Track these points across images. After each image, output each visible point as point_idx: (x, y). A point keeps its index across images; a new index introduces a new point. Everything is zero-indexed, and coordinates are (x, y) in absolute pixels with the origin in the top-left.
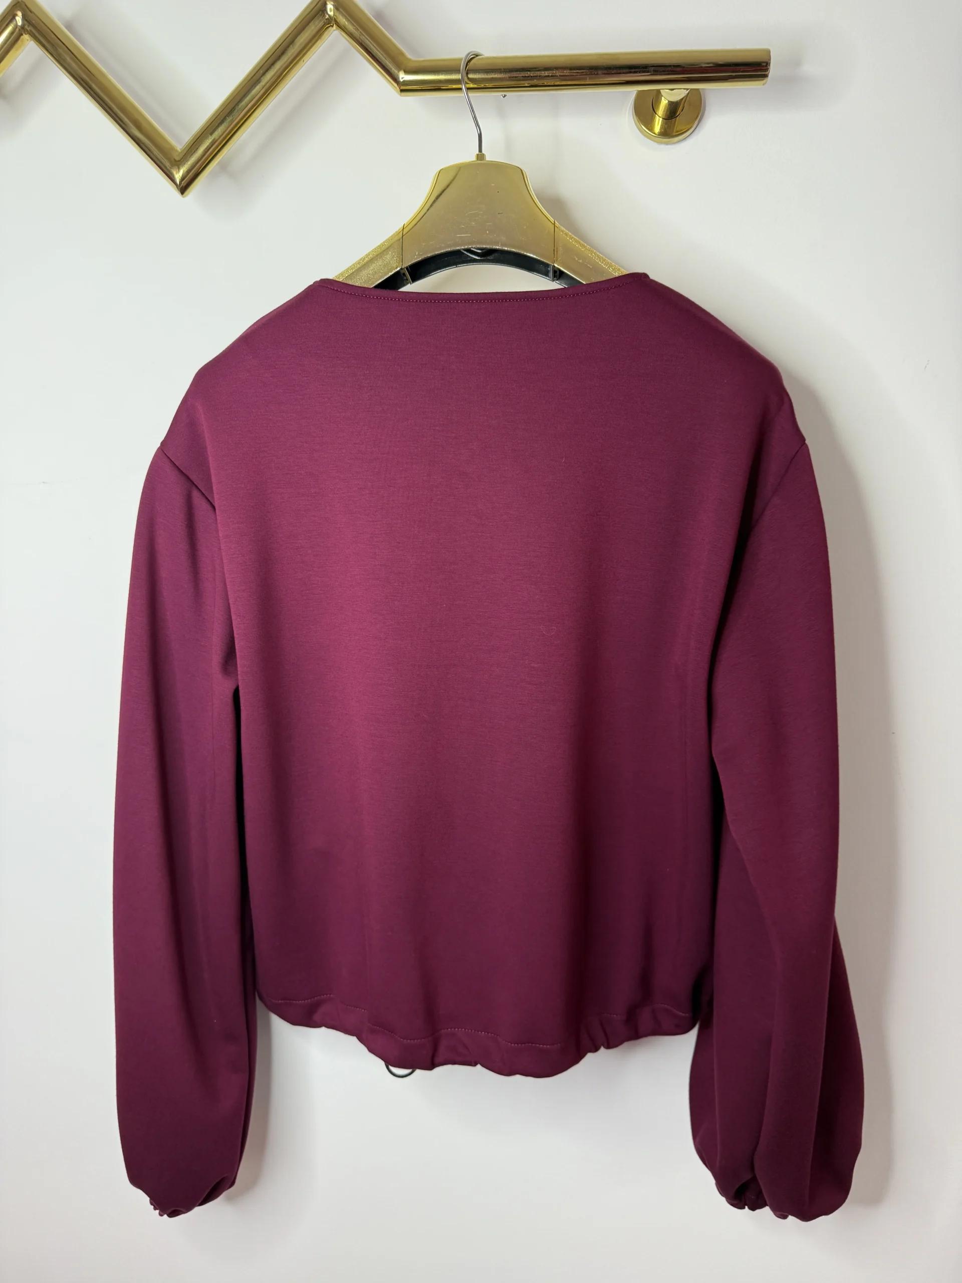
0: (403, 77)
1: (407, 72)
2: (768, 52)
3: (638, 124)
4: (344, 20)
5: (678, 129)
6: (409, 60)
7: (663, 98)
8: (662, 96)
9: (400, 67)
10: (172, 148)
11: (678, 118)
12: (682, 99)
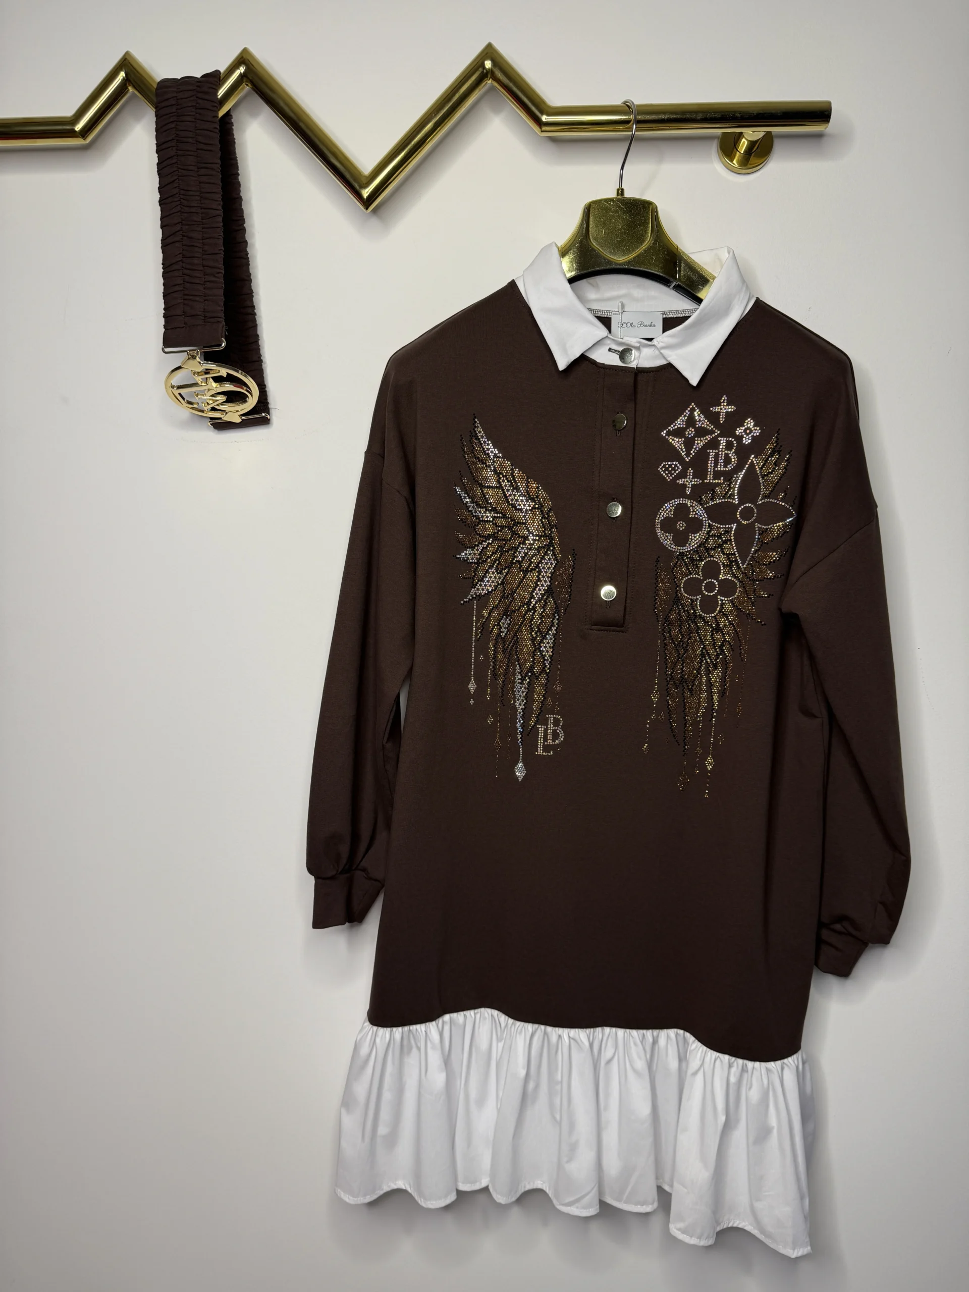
0: (544, 118)
1: (548, 115)
2: (829, 104)
3: (722, 157)
4: (499, 75)
5: (751, 163)
6: (549, 107)
7: (744, 140)
8: (744, 137)
9: (542, 113)
10: (360, 173)
11: (753, 154)
12: (759, 139)
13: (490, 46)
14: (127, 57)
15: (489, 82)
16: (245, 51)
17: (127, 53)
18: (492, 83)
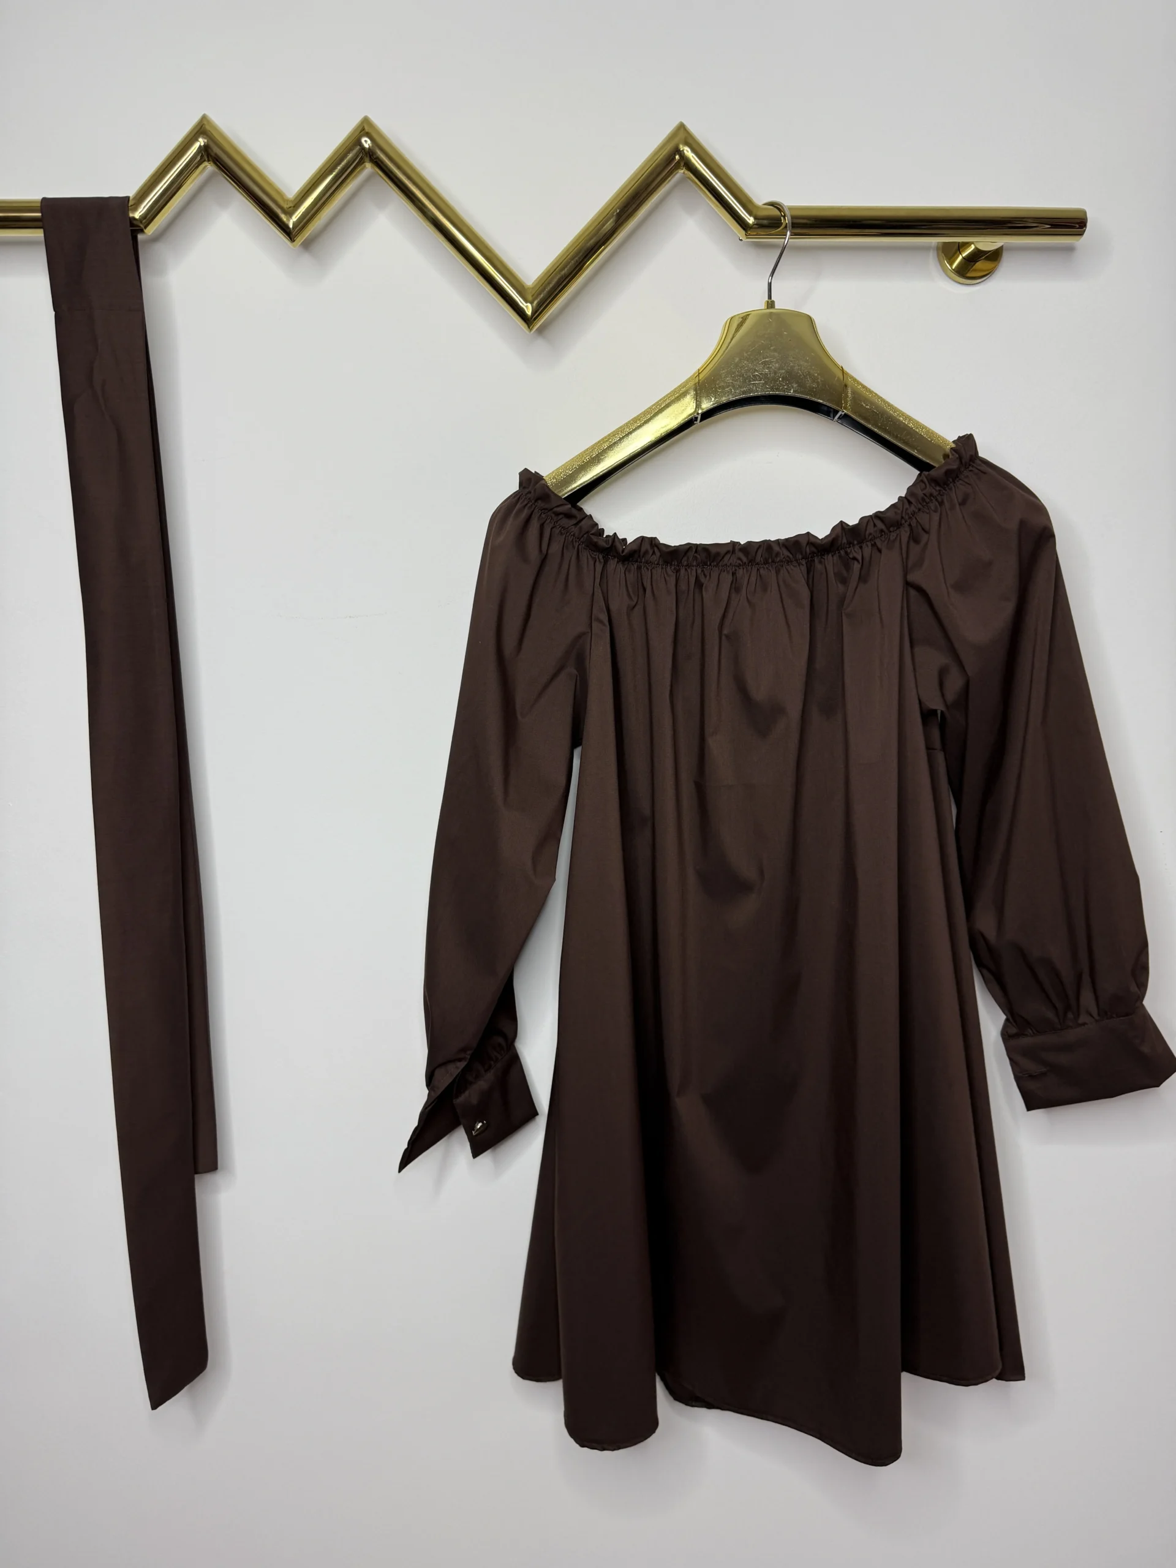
0: (752, 220)
1: (756, 216)
4: (697, 165)
6: (757, 207)
7: (972, 246)
9: (750, 213)
10: (522, 284)
11: (976, 264)
13: (682, 127)
14: (205, 123)
15: (682, 172)
16: (366, 121)
17: (204, 118)
18: (684, 173)
